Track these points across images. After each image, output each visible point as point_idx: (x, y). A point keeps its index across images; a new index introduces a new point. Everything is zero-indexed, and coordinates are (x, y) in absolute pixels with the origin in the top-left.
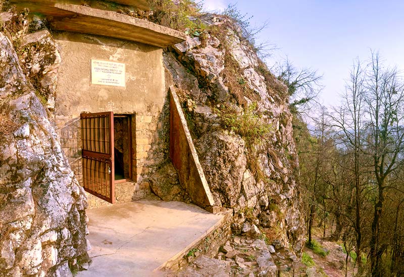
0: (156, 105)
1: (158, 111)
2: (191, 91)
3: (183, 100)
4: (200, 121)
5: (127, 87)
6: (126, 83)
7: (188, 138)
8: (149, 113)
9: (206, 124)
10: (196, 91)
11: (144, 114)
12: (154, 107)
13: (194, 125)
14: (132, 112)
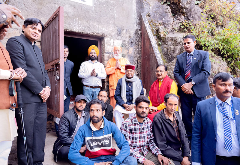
0: (127, 30)
1: (128, 36)
2: (164, 19)
3: (155, 28)
4: (173, 44)
5: (95, 7)
6: (95, 4)
7: (158, 59)
8: (119, 37)
9: (179, 47)
10: (168, 19)
11: (114, 37)
12: (124, 31)
13: (166, 50)
14: (101, 34)
